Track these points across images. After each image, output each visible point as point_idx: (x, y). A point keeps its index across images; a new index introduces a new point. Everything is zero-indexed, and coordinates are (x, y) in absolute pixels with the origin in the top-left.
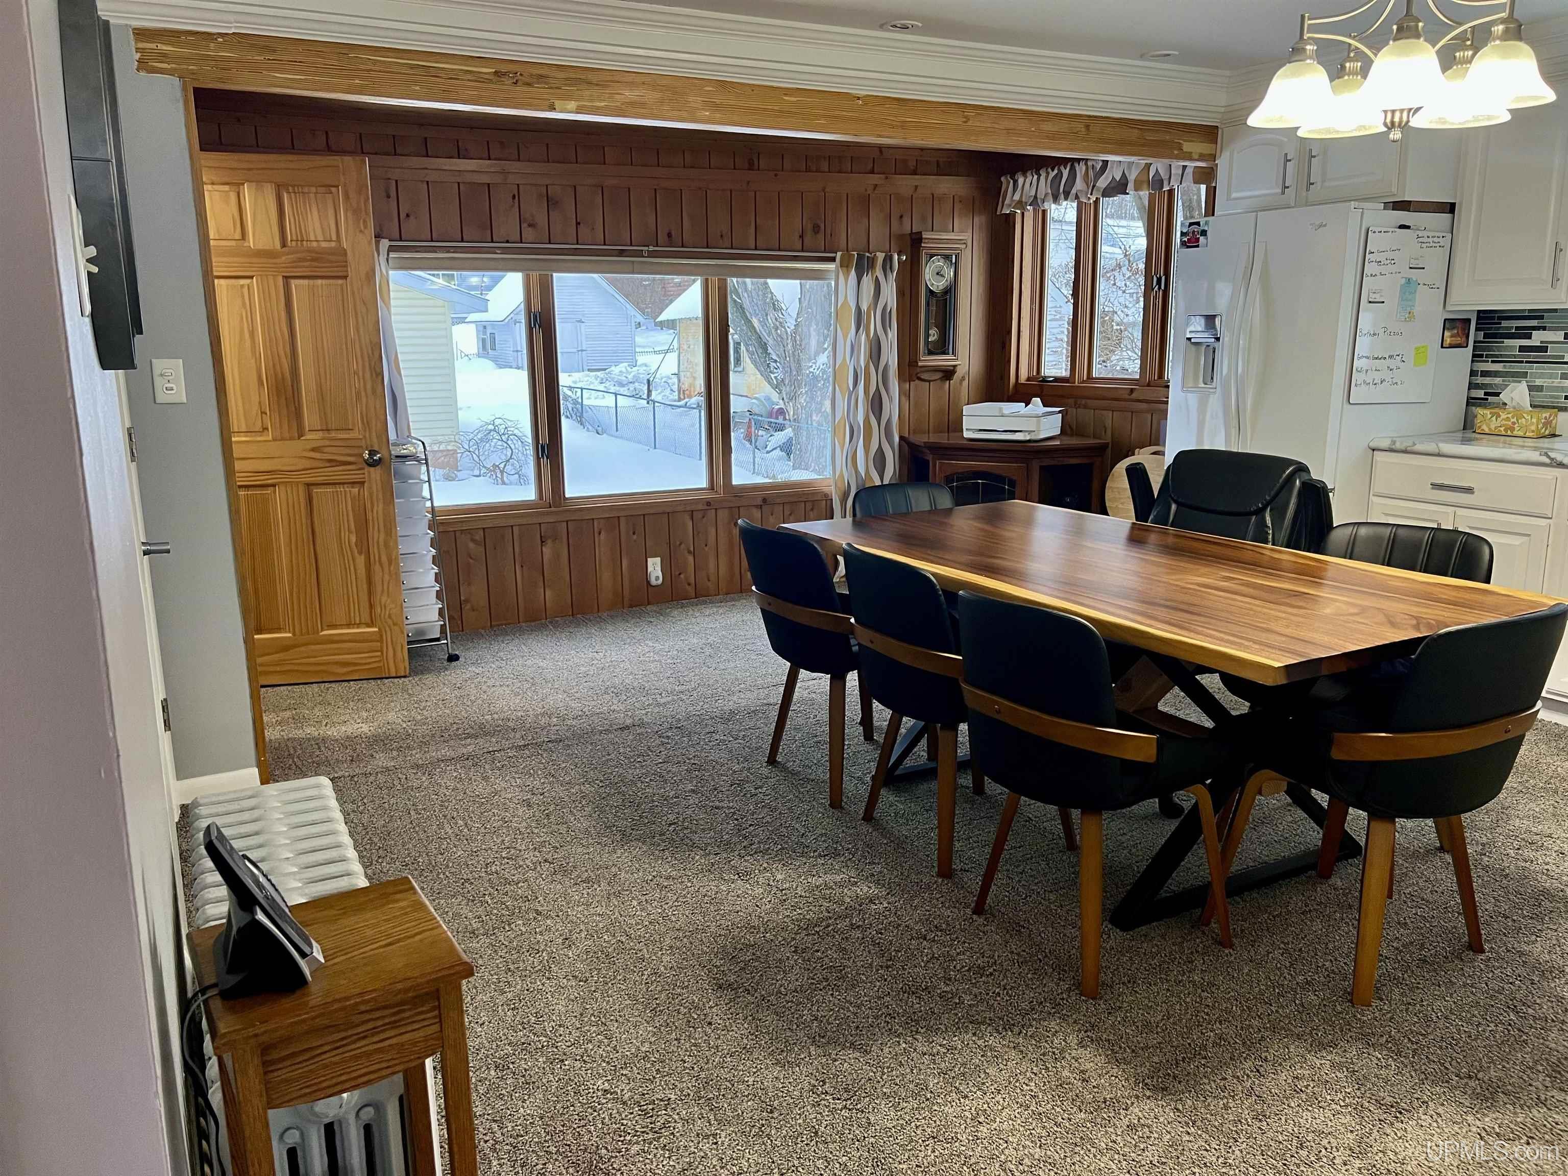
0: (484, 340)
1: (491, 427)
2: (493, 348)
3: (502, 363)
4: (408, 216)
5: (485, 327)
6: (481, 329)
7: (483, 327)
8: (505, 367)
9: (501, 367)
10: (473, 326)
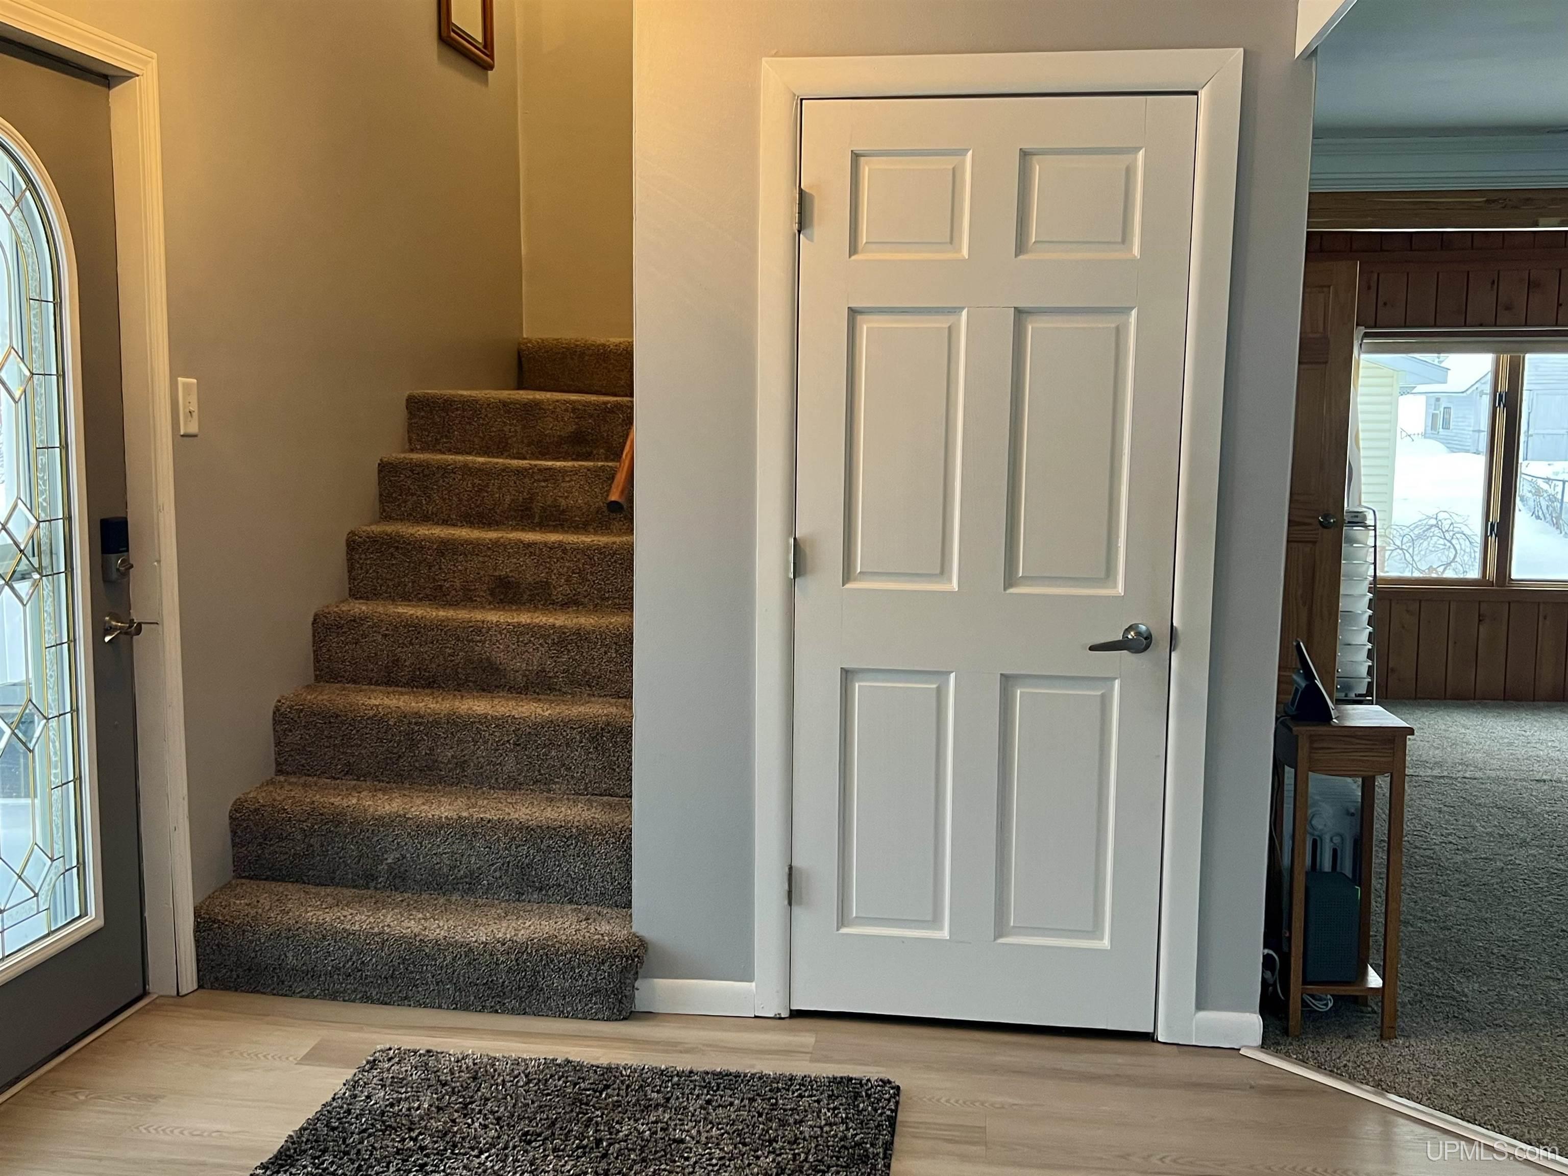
0: (1434, 416)
1: (1433, 522)
2: (1446, 426)
3: (1454, 447)
4: (1385, 304)
5: (1438, 400)
6: (1433, 401)
7: (1436, 399)
8: (1460, 451)
9: (1452, 450)
10: (1424, 397)
